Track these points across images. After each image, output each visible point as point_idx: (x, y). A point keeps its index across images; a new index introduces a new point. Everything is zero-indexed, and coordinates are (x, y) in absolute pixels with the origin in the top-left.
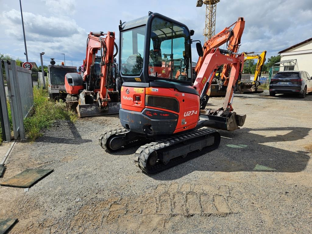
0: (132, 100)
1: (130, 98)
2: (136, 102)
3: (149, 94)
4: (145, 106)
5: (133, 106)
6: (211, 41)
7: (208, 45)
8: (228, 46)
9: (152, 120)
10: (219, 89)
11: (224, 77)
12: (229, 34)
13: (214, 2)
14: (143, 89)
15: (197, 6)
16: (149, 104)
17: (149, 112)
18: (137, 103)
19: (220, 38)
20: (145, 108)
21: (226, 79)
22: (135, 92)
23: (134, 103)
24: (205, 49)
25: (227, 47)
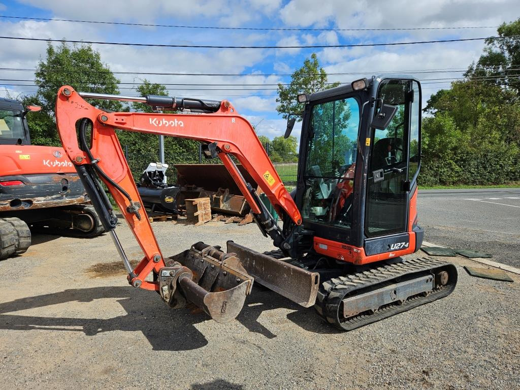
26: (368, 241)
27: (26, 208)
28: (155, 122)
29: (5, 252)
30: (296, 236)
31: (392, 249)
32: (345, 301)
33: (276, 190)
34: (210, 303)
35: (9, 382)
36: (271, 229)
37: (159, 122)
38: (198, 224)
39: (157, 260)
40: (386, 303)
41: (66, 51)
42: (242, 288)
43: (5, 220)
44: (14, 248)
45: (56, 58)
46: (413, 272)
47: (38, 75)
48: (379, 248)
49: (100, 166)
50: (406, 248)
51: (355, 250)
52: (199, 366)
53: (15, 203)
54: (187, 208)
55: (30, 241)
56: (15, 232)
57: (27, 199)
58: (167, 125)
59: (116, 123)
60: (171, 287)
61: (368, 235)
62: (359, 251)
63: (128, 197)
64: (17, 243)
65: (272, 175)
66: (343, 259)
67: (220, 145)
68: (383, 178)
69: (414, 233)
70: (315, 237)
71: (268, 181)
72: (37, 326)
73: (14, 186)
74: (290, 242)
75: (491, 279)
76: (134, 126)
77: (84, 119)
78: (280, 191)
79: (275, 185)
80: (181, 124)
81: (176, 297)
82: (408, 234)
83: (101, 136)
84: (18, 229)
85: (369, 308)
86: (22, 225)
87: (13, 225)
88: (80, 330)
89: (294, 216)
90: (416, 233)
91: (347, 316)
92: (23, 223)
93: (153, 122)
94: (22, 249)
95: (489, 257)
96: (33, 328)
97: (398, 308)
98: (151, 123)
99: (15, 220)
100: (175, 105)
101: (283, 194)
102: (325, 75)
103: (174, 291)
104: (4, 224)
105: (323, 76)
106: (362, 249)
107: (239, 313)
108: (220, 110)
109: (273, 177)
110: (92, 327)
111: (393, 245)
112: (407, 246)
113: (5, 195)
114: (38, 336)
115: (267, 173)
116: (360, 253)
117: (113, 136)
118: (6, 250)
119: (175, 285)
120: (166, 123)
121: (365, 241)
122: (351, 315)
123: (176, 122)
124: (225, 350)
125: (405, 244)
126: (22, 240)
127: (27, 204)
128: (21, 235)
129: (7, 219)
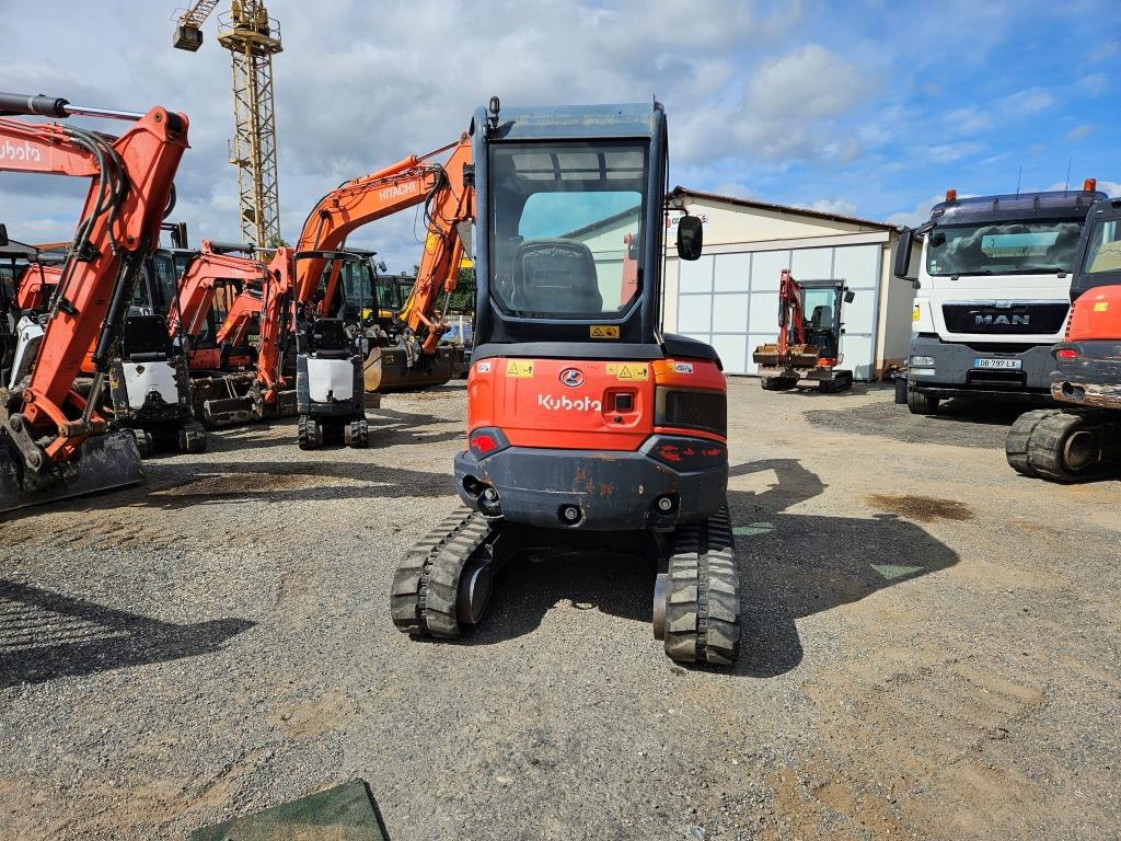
0: (599, 409)
1: (587, 402)
2: (615, 414)
3: (669, 382)
4: (655, 425)
5: (605, 429)
6: (352, 195)
7: (337, 206)
8: (429, 218)
9: (681, 474)
10: (409, 364)
11: (421, 324)
12: (430, 178)
13: (262, 47)
14: (645, 365)
15: (177, 46)
16: (668, 420)
17: (669, 448)
18: (619, 420)
19: (391, 189)
20: (653, 434)
21: (432, 330)
22: (614, 378)
23: (609, 420)
24: (326, 221)
25: (427, 221)
27: (1078, 401)
29: (1010, 460)
44: (1026, 460)
56: (1034, 435)
57: (1077, 385)
64: (1031, 453)
84: (1043, 431)
86: (1054, 428)
94: (1041, 467)
126: (1039, 452)
128: (1037, 442)
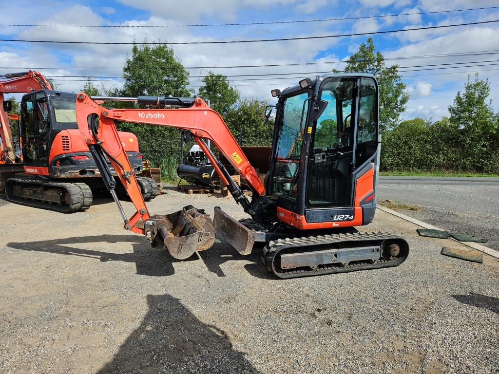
26: (309, 211)
27: (90, 176)
28: (143, 115)
29: (73, 207)
30: (261, 205)
31: (335, 219)
32: (283, 256)
33: (243, 167)
34: (169, 243)
35: (44, 279)
36: (239, 198)
37: (146, 116)
38: (227, 197)
39: (142, 213)
40: (325, 263)
41: (147, 49)
42: (195, 236)
43: (76, 185)
44: (80, 205)
45: (139, 55)
46: (354, 240)
47: (126, 70)
48: (321, 217)
49: (103, 146)
50: (351, 220)
51: (298, 217)
52: (160, 286)
53: (83, 172)
54: (221, 183)
55: (92, 200)
56: (81, 193)
57: (91, 170)
58: (151, 117)
59: (114, 116)
60: (153, 233)
61: (309, 206)
62: (300, 218)
63: (121, 167)
64: (82, 201)
65: (239, 155)
66: (292, 225)
67: (194, 132)
68: (325, 160)
69: (361, 208)
70: (278, 207)
71: (236, 160)
72: (74, 253)
73: (82, 160)
74: (255, 209)
75: (460, 259)
76: (127, 118)
77: (94, 114)
78: (246, 169)
79: (241, 164)
80: (162, 116)
81: (157, 240)
82: (354, 208)
83: (104, 125)
84: (84, 191)
85: (306, 264)
86: (86, 188)
87: (80, 188)
88: (98, 258)
89: (258, 188)
90: (362, 208)
91: (284, 268)
92: (88, 187)
93: (141, 115)
94: (86, 206)
95: (483, 241)
96: (72, 254)
97: (338, 269)
98: (139, 116)
99: (82, 185)
100: (158, 103)
101: (249, 170)
102: (382, 59)
103: (155, 236)
104: (74, 187)
105: (380, 60)
106: (303, 216)
107: (192, 254)
108: (194, 105)
109: (240, 156)
110: (105, 257)
111: (336, 216)
112: (352, 218)
113: (75, 166)
114: (72, 258)
115: (235, 153)
116: (301, 220)
117: (112, 125)
118: (74, 206)
119: (156, 231)
120: (151, 116)
121: (305, 211)
122: (288, 268)
123: (159, 115)
124: (183, 279)
125: (350, 216)
126: (86, 200)
127: (91, 173)
128: (85, 196)
129: (77, 183)
